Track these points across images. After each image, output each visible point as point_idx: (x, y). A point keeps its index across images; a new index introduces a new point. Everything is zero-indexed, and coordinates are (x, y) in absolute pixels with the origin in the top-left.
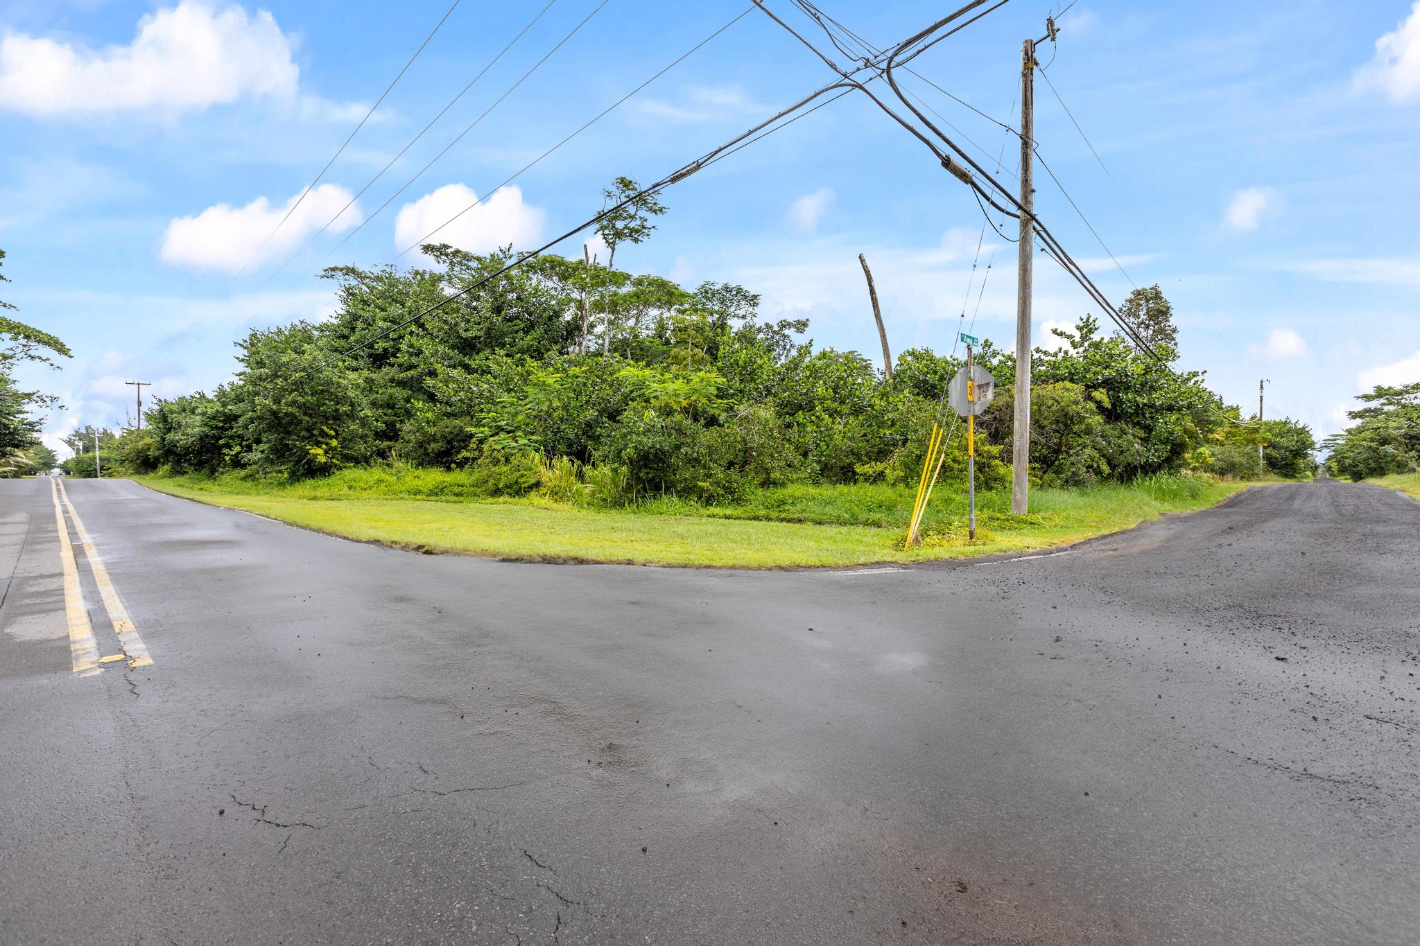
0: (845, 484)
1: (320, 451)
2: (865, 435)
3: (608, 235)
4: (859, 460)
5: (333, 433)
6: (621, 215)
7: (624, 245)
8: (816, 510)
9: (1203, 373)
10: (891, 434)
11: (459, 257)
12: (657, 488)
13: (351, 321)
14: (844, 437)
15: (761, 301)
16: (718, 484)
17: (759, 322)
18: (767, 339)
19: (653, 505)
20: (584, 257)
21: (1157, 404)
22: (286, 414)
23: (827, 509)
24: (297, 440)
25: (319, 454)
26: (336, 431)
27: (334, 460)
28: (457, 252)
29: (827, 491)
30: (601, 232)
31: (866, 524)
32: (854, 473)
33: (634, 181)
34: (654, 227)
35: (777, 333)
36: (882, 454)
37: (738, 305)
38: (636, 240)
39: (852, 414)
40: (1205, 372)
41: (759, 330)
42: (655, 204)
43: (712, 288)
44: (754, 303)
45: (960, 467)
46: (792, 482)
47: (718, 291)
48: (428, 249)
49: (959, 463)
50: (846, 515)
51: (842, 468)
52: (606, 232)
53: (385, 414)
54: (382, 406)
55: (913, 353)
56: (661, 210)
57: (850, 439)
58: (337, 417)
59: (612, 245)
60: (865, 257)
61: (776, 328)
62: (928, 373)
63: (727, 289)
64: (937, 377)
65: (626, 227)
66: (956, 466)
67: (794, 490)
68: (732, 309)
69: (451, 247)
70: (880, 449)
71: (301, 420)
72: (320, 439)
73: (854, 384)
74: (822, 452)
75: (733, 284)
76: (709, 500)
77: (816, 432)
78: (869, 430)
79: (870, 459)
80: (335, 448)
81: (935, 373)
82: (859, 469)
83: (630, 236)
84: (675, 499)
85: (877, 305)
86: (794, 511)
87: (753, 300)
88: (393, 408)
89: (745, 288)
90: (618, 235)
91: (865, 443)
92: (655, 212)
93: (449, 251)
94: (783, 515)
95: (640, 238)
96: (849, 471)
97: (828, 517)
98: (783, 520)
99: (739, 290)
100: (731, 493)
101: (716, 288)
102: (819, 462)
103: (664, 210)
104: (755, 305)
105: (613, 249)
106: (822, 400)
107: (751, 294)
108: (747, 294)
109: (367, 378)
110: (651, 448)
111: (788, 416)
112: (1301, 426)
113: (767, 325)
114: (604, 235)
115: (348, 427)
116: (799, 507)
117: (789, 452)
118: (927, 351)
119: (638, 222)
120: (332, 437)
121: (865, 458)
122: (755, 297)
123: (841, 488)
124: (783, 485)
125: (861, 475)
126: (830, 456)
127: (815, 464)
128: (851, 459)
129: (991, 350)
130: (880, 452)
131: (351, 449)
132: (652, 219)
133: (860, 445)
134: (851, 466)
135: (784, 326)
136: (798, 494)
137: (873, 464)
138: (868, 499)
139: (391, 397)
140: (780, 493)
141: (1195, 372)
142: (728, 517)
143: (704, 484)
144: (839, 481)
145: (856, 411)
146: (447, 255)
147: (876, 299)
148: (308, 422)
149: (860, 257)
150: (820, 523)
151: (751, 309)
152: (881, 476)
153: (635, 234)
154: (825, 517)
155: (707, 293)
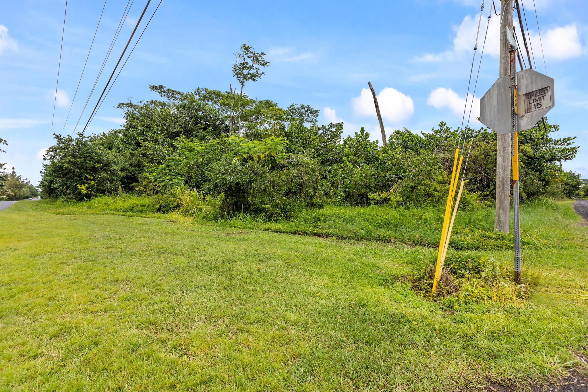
0: (362, 206)
1: (84, 187)
2: (373, 175)
3: (240, 77)
4: (371, 190)
5: (92, 178)
6: (246, 66)
7: (249, 83)
8: (340, 227)
9: (573, 138)
10: (389, 175)
11: (171, 93)
12: (238, 209)
13: (129, 127)
14: (361, 176)
15: (319, 114)
16: (277, 206)
17: (319, 124)
18: (323, 133)
19: (233, 221)
20: (229, 91)
21: (545, 157)
22: (67, 168)
23: (348, 225)
24: (73, 182)
25: (83, 189)
26: (94, 177)
27: (92, 192)
28: (169, 90)
29: (349, 211)
30: (236, 76)
31: (378, 239)
32: (367, 198)
33: (250, 46)
34: (263, 73)
35: (328, 130)
36: (385, 186)
37: (308, 116)
38: (254, 80)
39: (366, 163)
40: (575, 137)
41: (319, 129)
42: (263, 61)
43: (295, 107)
44: (316, 115)
45: (439, 194)
46: (327, 204)
47: (298, 108)
48: (154, 88)
49: (438, 191)
50: (363, 232)
51: (359, 195)
52: (239, 76)
53: (135, 170)
54: (134, 166)
55: (399, 132)
56: (266, 64)
57: (364, 177)
58: (95, 170)
59: (242, 84)
60: (372, 83)
61: (327, 128)
62: (408, 141)
63: (302, 107)
64: (414, 143)
65: (248, 73)
66: (436, 194)
67: (328, 210)
68: (306, 118)
69: (165, 87)
70: (383, 184)
71: (74, 171)
72: (85, 181)
73: (367, 145)
74: (346, 185)
75: (305, 105)
76: (270, 217)
77: (344, 174)
78: (376, 171)
79: (377, 190)
80: (93, 186)
81: (412, 141)
82: (371, 196)
83: (251, 78)
84: (248, 217)
85: (378, 108)
86: (324, 227)
87: (315, 113)
88: (140, 167)
89: (311, 107)
90: (245, 77)
91: (374, 179)
92: (263, 65)
93: (165, 89)
94: (316, 231)
95: (256, 79)
96: (364, 197)
97: (349, 232)
98: (315, 235)
99: (308, 108)
100: (285, 212)
101: (297, 107)
102: (345, 192)
103: (268, 64)
104: (317, 116)
105: (243, 85)
106: (348, 156)
107: (315, 110)
108: (312, 110)
109: (131, 153)
110: (232, 183)
111: (329, 166)
112: (577, 175)
113: (323, 126)
114: (238, 77)
115: (101, 175)
116: (329, 223)
117: (327, 185)
118: (407, 130)
119: (255, 71)
120: (92, 180)
121: (374, 190)
122: (317, 111)
123: (360, 209)
124: (321, 206)
125: (372, 200)
126: (351, 188)
127: (342, 193)
128: (366, 190)
129: (445, 127)
130: (383, 185)
131: (102, 186)
132: (262, 69)
133: (371, 181)
134: (365, 193)
135: (332, 127)
136: (328, 213)
137: (380, 193)
138: (379, 218)
139: (139, 162)
140: (319, 212)
141: (568, 138)
142: (276, 231)
143: (267, 206)
144: (358, 204)
145: (368, 160)
146: (164, 92)
147: (378, 105)
148: (78, 172)
149: (369, 84)
150: (343, 238)
151: (314, 118)
152: (385, 201)
153: (254, 77)
154: (346, 233)
155: (293, 109)
